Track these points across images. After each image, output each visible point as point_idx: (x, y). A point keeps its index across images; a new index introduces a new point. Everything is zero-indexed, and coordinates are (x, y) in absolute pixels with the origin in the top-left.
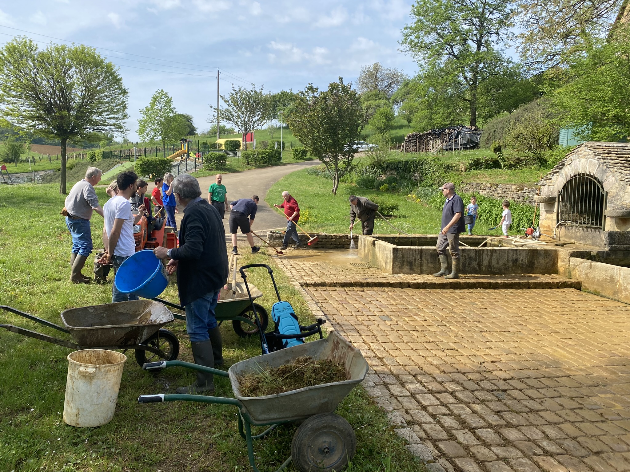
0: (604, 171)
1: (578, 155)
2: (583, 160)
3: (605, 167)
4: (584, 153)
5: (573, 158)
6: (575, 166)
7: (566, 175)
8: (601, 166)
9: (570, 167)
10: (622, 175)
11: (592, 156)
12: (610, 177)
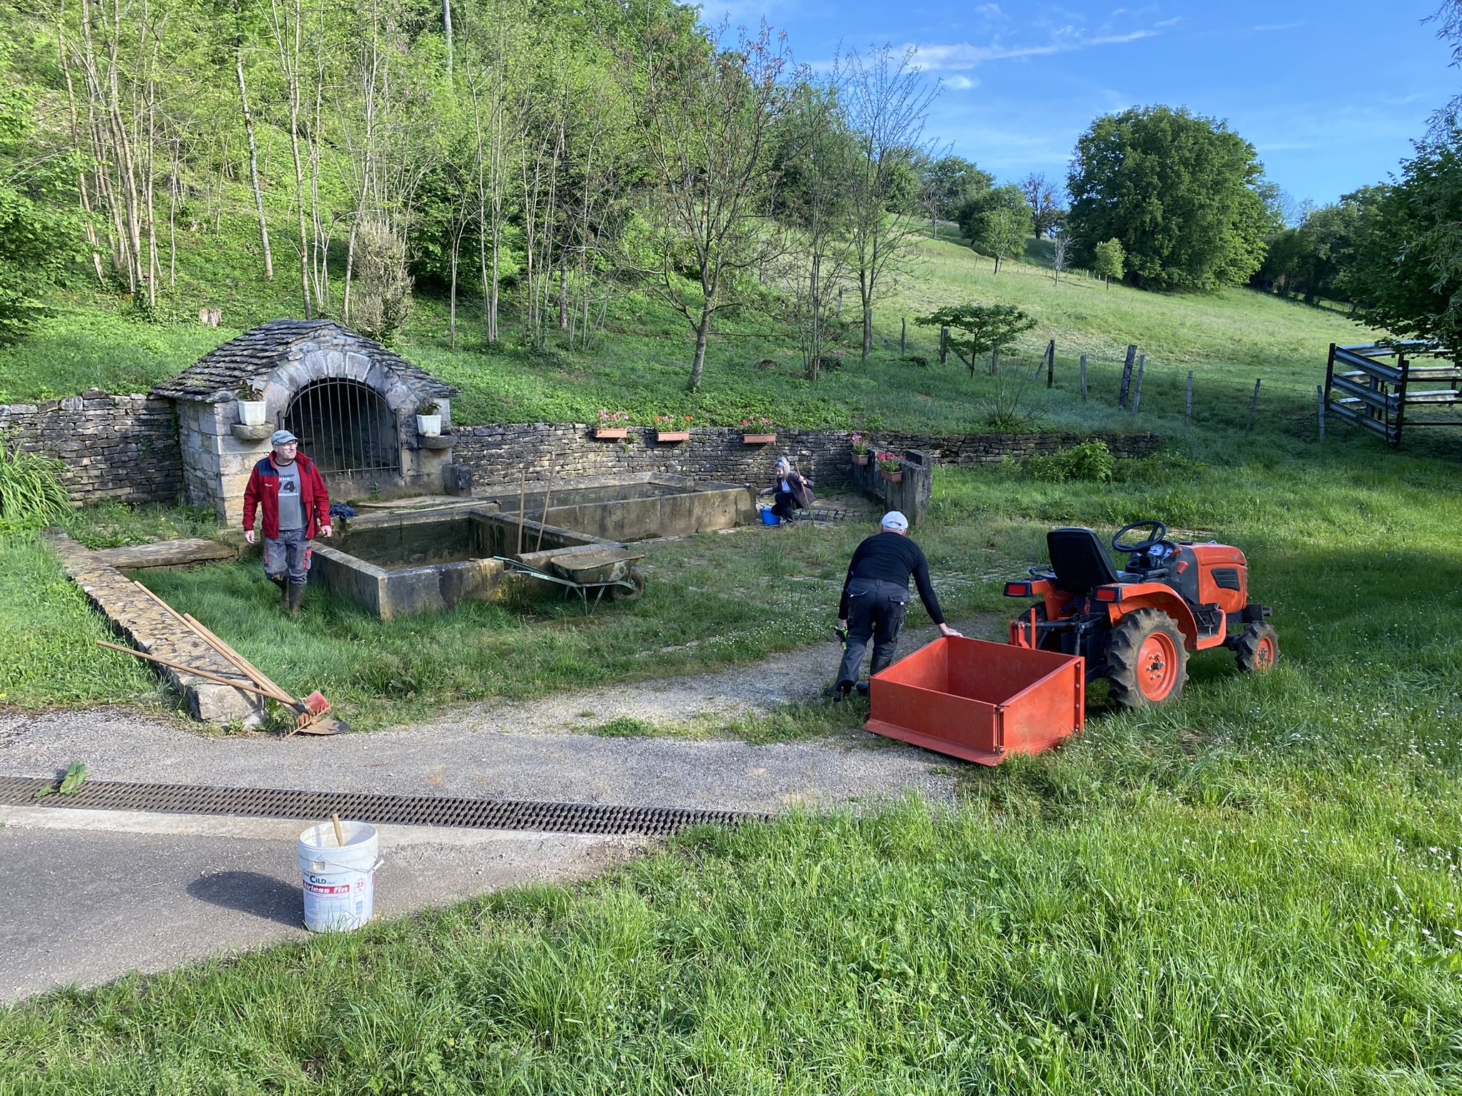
0: (386, 376)
1: (318, 343)
2: (335, 356)
3: (387, 369)
4: (335, 342)
5: (305, 348)
6: (314, 364)
7: (292, 380)
8: (378, 365)
9: (301, 363)
10: (424, 382)
11: (355, 348)
12: (399, 384)
